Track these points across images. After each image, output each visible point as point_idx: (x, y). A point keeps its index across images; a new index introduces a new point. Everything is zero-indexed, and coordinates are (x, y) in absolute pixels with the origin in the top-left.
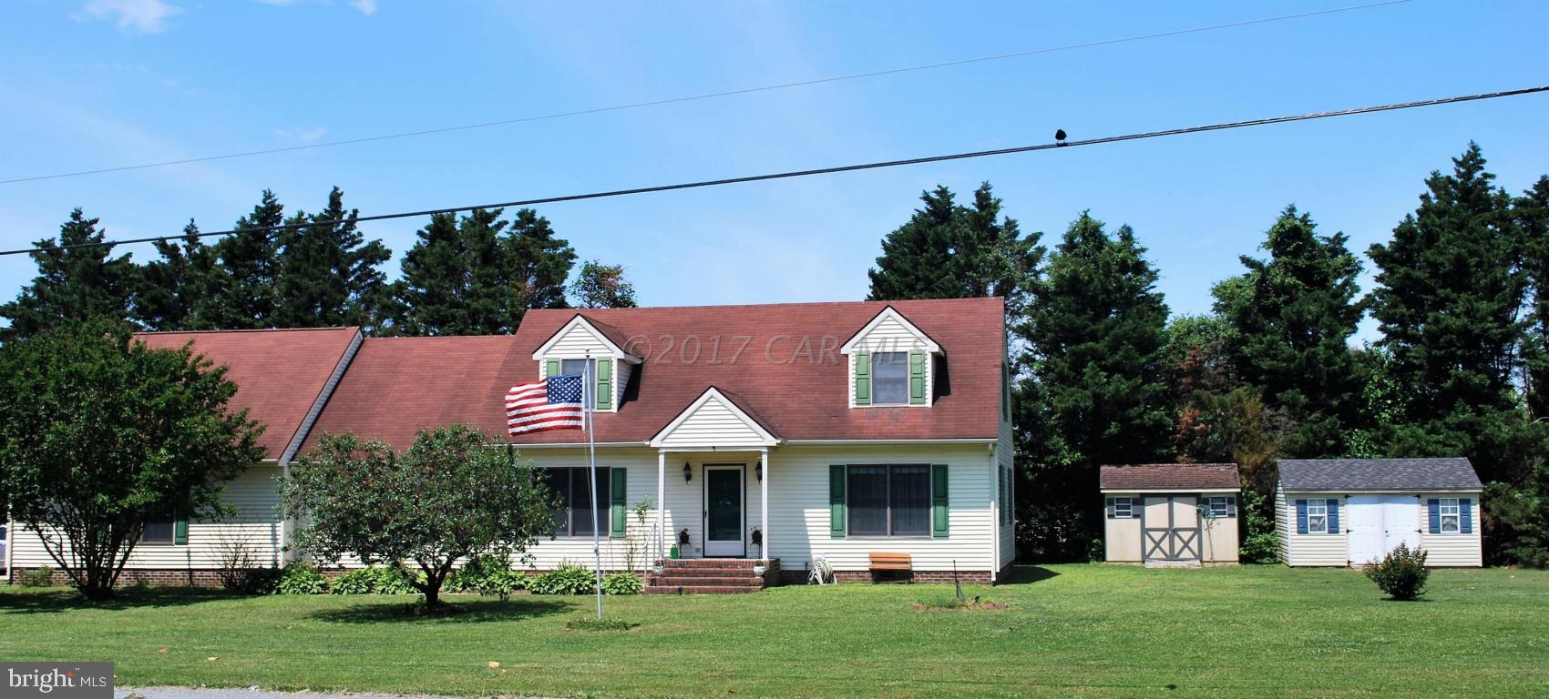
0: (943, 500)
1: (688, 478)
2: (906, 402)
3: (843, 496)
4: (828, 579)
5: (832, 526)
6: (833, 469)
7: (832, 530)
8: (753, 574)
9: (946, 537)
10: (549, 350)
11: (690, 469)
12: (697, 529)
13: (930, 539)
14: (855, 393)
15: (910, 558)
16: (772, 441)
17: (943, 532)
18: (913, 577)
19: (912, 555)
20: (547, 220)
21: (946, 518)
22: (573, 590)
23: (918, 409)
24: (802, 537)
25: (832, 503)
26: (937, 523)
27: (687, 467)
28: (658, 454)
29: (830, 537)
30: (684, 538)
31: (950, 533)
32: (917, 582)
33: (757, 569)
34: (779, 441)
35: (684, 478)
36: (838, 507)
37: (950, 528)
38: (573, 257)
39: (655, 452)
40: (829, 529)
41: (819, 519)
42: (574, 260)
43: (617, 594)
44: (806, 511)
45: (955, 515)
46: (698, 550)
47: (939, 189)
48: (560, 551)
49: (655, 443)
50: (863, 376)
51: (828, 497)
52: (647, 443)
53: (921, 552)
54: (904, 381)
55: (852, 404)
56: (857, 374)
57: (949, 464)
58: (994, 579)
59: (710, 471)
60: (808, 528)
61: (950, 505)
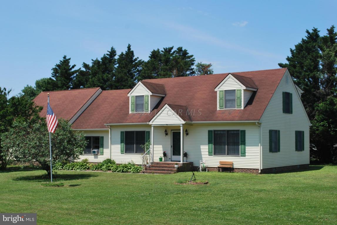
0: (244, 143)
1: (167, 134)
2: (235, 107)
3: (212, 141)
4: (204, 169)
5: (209, 151)
6: (209, 131)
7: (209, 153)
8: (174, 167)
9: (245, 156)
10: (132, 93)
11: (167, 132)
12: (169, 152)
13: (239, 157)
14: (219, 105)
15: (233, 163)
16: (184, 122)
17: (244, 154)
18: (234, 170)
19: (233, 162)
20: (186, 50)
21: (245, 149)
22: (121, 171)
23: (238, 110)
24: (200, 155)
25: (209, 143)
26: (242, 151)
27: (166, 131)
28: (151, 127)
29: (208, 155)
30: (165, 154)
31: (246, 155)
32: (235, 172)
33: (176, 166)
34: (185, 122)
35: (165, 134)
36: (210, 145)
37: (246, 153)
38: (194, 61)
39: (150, 126)
40: (208, 152)
41: (205, 149)
42: (194, 62)
43: (133, 173)
44: (201, 146)
45: (248, 149)
46: (170, 159)
47: (314, 29)
48: (130, 158)
49: (150, 123)
50: (222, 99)
51: (208, 141)
52: (148, 123)
53: (237, 162)
54: (234, 100)
55: (218, 109)
56: (220, 98)
57: (246, 130)
58: (260, 172)
59: (173, 132)
60: (202, 152)
61: (246, 145)
